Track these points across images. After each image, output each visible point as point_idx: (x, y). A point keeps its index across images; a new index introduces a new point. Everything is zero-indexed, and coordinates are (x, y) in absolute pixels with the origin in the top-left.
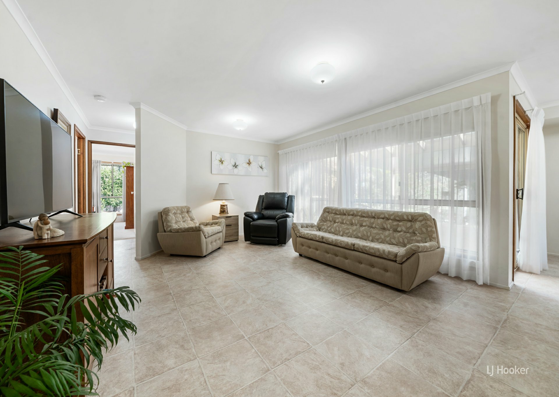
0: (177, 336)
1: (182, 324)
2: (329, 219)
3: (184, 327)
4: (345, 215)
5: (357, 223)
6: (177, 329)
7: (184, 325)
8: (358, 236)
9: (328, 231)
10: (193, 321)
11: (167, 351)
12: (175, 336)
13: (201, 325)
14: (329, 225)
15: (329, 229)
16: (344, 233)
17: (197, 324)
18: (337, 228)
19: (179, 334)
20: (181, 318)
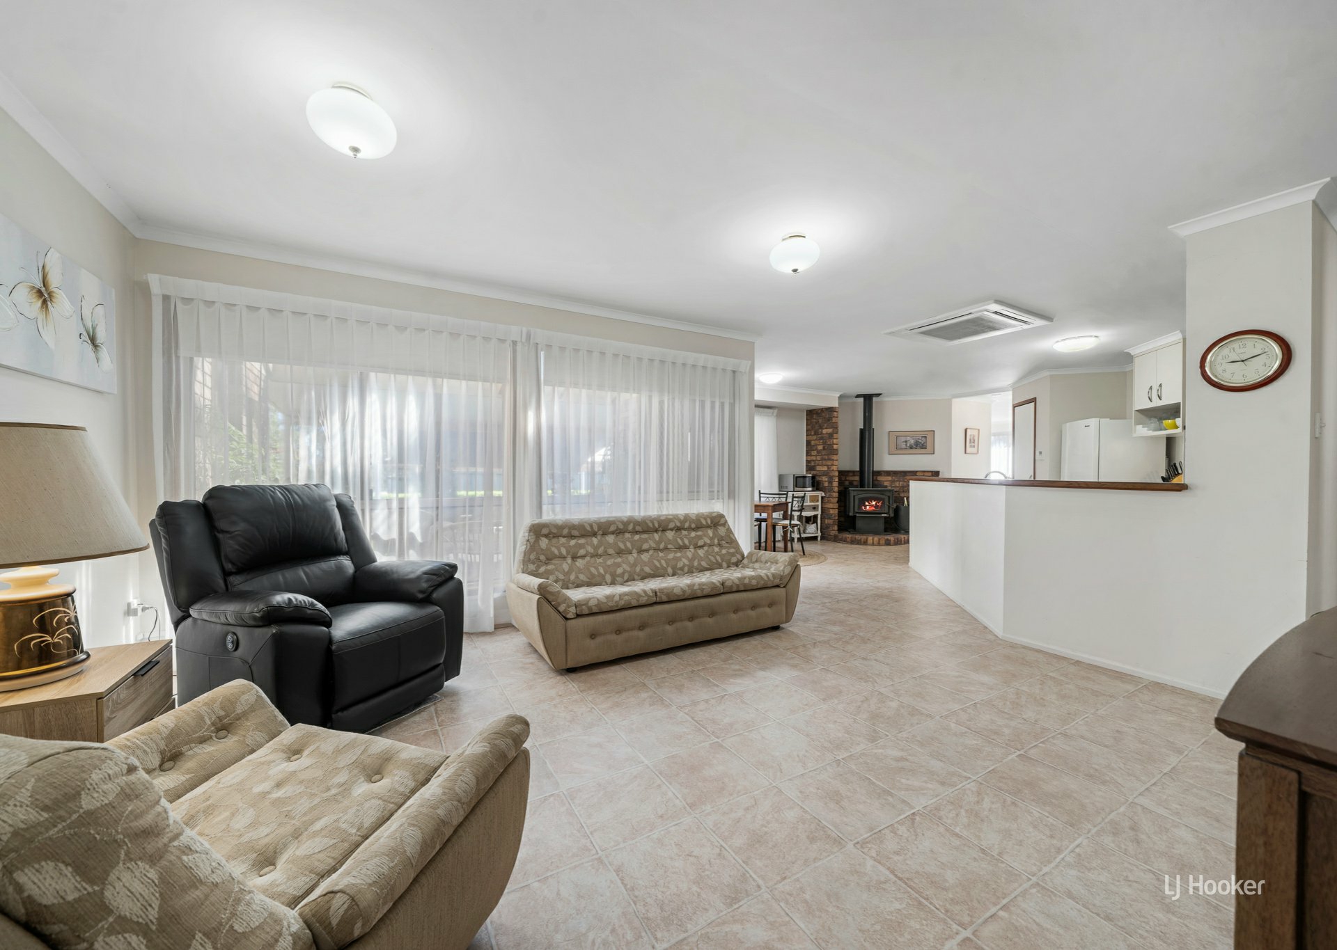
0: (1123, 846)
1: (1077, 850)
2: (558, 554)
3: (1084, 844)
4: (595, 534)
5: (631, 548)
6: (1105, 855)
7: (1078, 846)
8: (646, 572)
9: (573, 583)
10: (1048, 833)
11: (1173, 850)
12: (1126, 849)
13: (1047, 814)
14: (566, 567)
15: (572, 577)
16: (614, 576)
17: (1051, 821)
18: (593, 570)
19: (1112, 845)
20: (1063, 859)
